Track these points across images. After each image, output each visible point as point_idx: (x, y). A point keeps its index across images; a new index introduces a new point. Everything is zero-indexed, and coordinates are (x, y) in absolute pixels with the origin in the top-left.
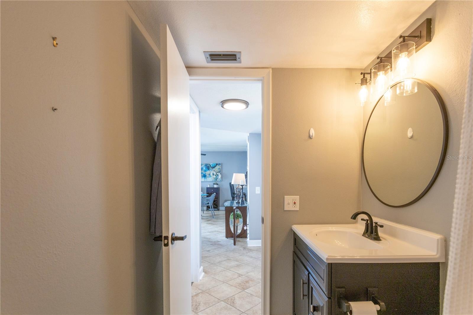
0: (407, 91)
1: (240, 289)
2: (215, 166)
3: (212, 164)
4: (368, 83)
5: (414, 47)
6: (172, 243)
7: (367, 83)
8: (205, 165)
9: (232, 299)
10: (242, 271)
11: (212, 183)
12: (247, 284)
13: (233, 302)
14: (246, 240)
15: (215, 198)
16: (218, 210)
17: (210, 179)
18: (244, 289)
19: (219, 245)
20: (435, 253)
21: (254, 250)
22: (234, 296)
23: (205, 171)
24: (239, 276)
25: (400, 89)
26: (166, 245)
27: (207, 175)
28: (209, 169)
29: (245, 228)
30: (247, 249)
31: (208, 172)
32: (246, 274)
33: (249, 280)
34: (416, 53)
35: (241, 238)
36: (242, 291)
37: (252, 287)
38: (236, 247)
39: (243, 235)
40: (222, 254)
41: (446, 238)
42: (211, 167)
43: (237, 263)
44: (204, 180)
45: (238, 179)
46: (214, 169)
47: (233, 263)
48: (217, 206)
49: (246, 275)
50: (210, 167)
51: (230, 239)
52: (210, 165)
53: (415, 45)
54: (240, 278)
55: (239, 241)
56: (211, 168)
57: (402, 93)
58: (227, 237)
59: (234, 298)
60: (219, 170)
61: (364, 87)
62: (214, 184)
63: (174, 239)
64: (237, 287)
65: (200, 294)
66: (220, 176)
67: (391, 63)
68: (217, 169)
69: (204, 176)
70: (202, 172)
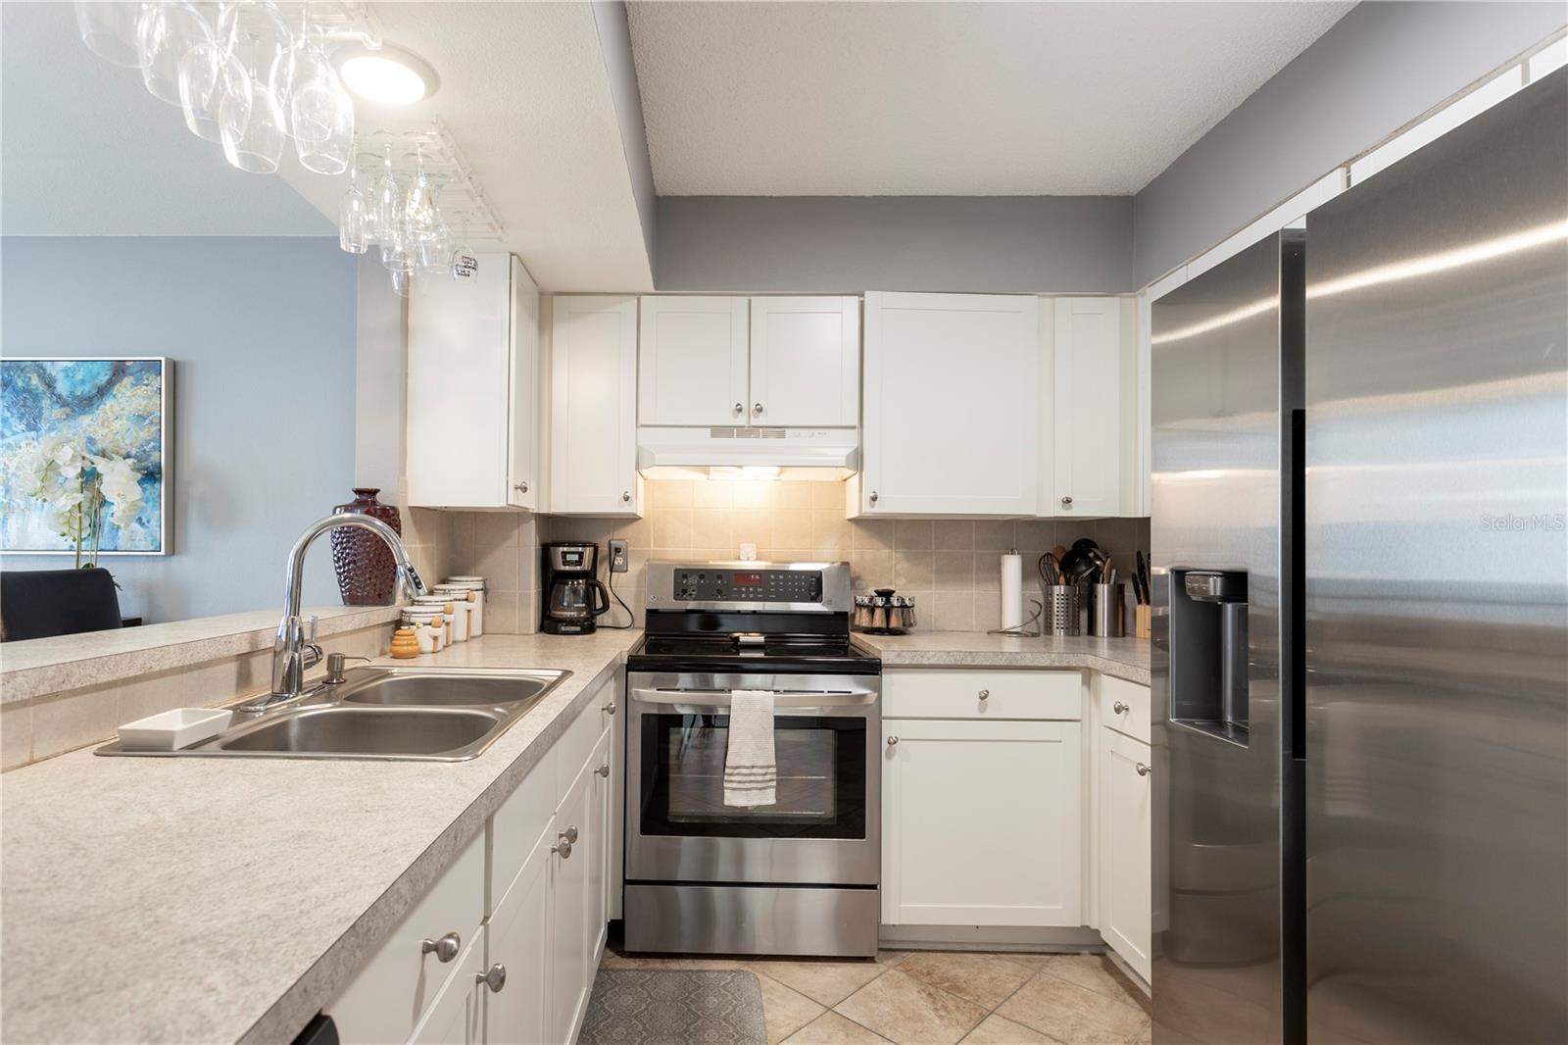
2: (103, 391)
28: (32, 422)
46: (86, 420)
50: (46, 402)
52: (50, 384)
56: (57, 412)
60: (144, 435)
68: (117, 425)
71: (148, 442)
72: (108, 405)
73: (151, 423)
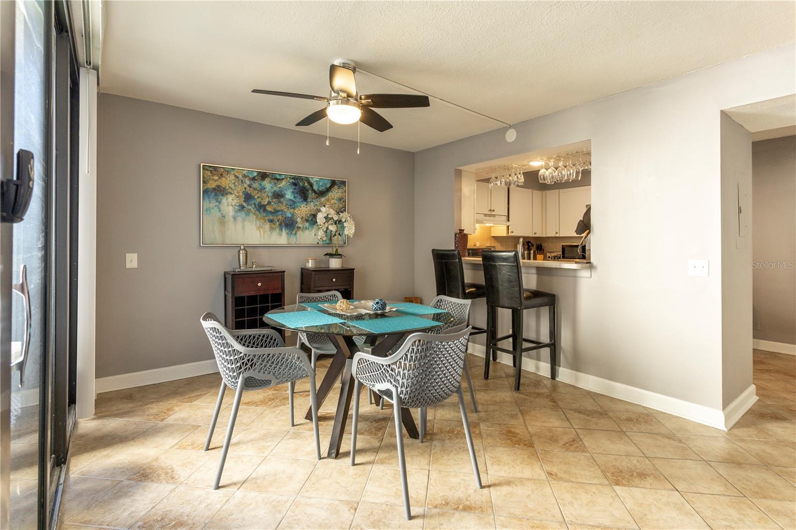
2: (329, 190)
3: (318, 180)
8: (291, 181)
17: (311, 236)
23: (292, 205)
27: (299, 220)
28: (305, 198)
31: (303, 210)
42: (314, 191)
44: (288, 239)
46: (323, 199)
50: (310, 192)
52: (311, 185)
56: (314, 196)
60: (341, 206)
62: (328, 256)
66: (350, 229)
68: (332, 202)
69: (290, 225)
70: (282, 207)
71: (342, 208)
72: (330, 194)
73: (343, 202)
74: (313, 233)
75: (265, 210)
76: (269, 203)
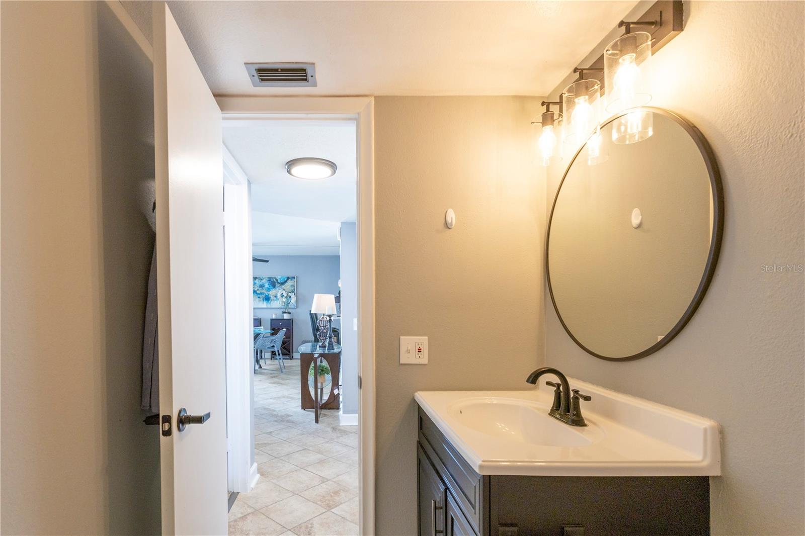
0: (632, 136)
1: (322, 507)
2: (286, 282)
3: (280, 277)
4: (556, 122)
5: (650, 43)
6: (179, 429)
7: (553, 120)
8: (268, 279)
9: (307, 526)
10: (327, 472)
11: (280, 312)
12: (337, 498)
13: (308, 532)
14: (337, 414)
15: (286, 338)
16: (292, 358)
17: (277, 304)
18: (330, 507)
19: (291, 422)
20: (699, 457)
21: (352, 433)
22: (311, 522)
23: (268, 290)
24: (323, 482)
25: (619, 129)
26: (168, 433)
27: (271, 297)
28: (274, 287)
29: (336, 392)
30: (339, 430)
31: (273, 292)
32: (335, 478)
33: (340, 489)
34: (652, 55)
35: (329, 409)
36: (326, 512)
37: (344, 503)
38: (318, 426)
39: (333, 404)
40: (293, 439)
41: (721, 426)
42: (278, 283)
43: (319, 456)
44: (266, 305)
45: (323, 304)
46: (283, 286)
47: (314, 457)
48: (289, 352)
49: (334, 480)
50: (277, 283)
51: (308, 411)
52: (277, 280)
53: (650, 39)
54: (325, 486)
55: (325, 414)
56: (278, 285)
57: (622, 139)
58: (304, 407)
59: (312, 524)
60: (293, 289)
61: (548, 128)
62: (283, 313)
63: (184, 420)
64: (316, 504)
65: (251, 515)
66: (294, 299)
67: (602, 80)
68: (288, 287)
69: (267, 299)
70: (263, 291)
72: (287, 284)
73: (294, 287)
74: (278, 302)
75: (256, 293)
76: (258, 290)
